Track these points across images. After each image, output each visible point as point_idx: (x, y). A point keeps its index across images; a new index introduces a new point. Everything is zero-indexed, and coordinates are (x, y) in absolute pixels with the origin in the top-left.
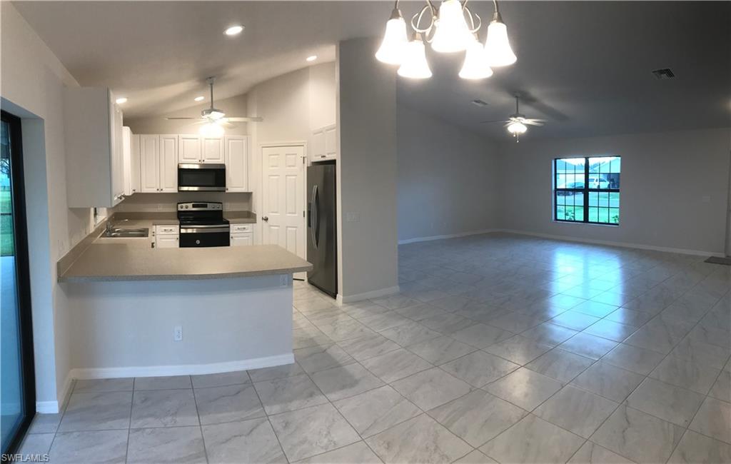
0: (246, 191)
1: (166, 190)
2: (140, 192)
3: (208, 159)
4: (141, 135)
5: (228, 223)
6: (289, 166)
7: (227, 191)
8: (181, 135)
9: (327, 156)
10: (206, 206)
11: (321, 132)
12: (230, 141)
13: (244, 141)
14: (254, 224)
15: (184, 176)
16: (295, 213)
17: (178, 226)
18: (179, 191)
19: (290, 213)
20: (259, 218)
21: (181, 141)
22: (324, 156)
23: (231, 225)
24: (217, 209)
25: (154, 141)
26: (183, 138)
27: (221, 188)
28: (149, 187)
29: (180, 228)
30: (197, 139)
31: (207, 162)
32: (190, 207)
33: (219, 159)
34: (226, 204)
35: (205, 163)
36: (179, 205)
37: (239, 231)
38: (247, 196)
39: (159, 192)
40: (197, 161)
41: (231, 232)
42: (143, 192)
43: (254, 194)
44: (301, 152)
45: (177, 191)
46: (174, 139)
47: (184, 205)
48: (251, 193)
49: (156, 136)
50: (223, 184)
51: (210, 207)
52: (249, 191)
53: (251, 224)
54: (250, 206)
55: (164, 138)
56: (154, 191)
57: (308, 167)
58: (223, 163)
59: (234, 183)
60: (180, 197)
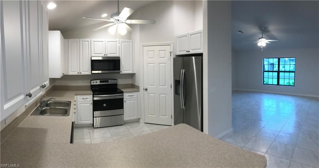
0: (132, 73)
1: (83, 73)
2: (67, 74)
3: (109, 54)
4: (69, 40)
5: (122, 92)
6: (161, 58)
7: (121, 73)
8: (93, 40)
9: (191, 51)
10: (107, 81)
11: (186, 36)
12: (123, 43)
13: (131, 43)
14: (138, 92)
15: (95, 64)
16: (165, 86)
17: (92, 96)
18: (92, 73)
19: (161, 86)
20: (141, 89)
21: (93, 43)
22: (189, 51)
23: (124, 94)
24: (115, 83)
25: (76, 43)
26: (94, 41)
27: (117, 71)
28: (73, 72)
29: (93, 97)
30: (103, 41)
31: (109, 55)
32: (98, 83)
33: (116, 54)
34: (119, 80)
35: (108, 56)
36: (92, 81)
37: (130, 97)
38: (132, 75)
39: (79, 74)
40: (103, 55)
41: (124, 98)
42: (69, 74)
43: (137, 75)
44: (168, 49)
45: (90, 74)
46: (88, 41)
47: (95, 81)
48: (135, 74)
49: (78, 40)
50: (119, 69)
51: (110, 82)
52: (134, 73)
53: (137, 93)
54: (134, 81)
55: (82, 41)
56: (76, 73)
57: (174, 58)
58: (118, 56)
59: (125, 68)
60: (92, 77)
